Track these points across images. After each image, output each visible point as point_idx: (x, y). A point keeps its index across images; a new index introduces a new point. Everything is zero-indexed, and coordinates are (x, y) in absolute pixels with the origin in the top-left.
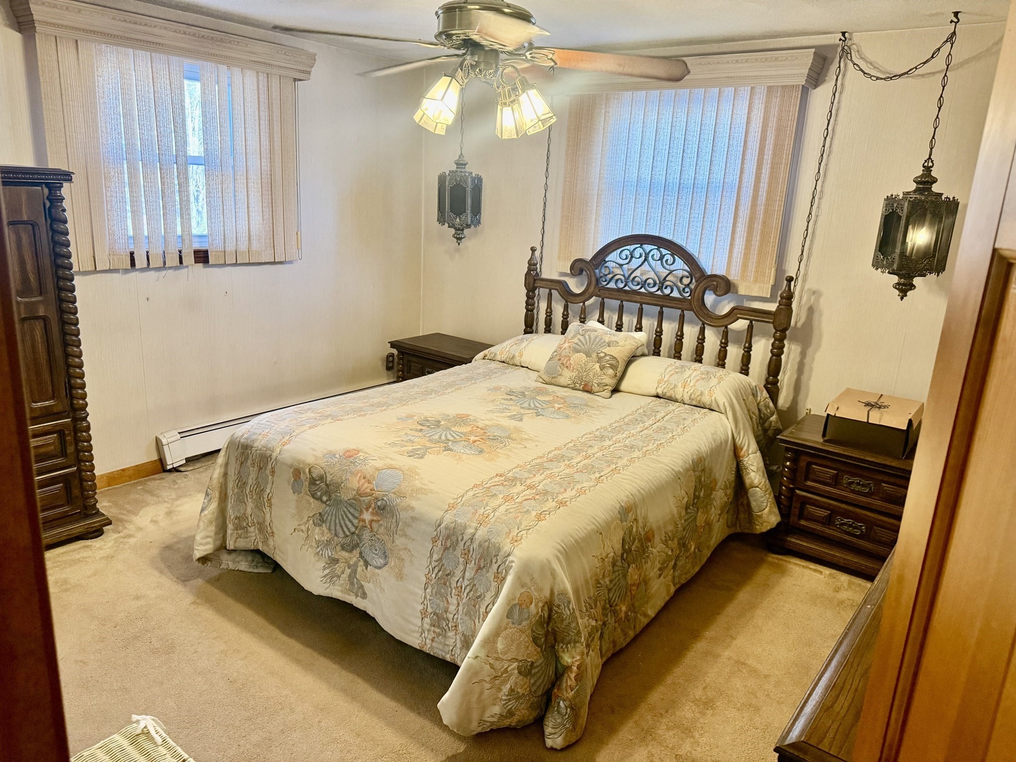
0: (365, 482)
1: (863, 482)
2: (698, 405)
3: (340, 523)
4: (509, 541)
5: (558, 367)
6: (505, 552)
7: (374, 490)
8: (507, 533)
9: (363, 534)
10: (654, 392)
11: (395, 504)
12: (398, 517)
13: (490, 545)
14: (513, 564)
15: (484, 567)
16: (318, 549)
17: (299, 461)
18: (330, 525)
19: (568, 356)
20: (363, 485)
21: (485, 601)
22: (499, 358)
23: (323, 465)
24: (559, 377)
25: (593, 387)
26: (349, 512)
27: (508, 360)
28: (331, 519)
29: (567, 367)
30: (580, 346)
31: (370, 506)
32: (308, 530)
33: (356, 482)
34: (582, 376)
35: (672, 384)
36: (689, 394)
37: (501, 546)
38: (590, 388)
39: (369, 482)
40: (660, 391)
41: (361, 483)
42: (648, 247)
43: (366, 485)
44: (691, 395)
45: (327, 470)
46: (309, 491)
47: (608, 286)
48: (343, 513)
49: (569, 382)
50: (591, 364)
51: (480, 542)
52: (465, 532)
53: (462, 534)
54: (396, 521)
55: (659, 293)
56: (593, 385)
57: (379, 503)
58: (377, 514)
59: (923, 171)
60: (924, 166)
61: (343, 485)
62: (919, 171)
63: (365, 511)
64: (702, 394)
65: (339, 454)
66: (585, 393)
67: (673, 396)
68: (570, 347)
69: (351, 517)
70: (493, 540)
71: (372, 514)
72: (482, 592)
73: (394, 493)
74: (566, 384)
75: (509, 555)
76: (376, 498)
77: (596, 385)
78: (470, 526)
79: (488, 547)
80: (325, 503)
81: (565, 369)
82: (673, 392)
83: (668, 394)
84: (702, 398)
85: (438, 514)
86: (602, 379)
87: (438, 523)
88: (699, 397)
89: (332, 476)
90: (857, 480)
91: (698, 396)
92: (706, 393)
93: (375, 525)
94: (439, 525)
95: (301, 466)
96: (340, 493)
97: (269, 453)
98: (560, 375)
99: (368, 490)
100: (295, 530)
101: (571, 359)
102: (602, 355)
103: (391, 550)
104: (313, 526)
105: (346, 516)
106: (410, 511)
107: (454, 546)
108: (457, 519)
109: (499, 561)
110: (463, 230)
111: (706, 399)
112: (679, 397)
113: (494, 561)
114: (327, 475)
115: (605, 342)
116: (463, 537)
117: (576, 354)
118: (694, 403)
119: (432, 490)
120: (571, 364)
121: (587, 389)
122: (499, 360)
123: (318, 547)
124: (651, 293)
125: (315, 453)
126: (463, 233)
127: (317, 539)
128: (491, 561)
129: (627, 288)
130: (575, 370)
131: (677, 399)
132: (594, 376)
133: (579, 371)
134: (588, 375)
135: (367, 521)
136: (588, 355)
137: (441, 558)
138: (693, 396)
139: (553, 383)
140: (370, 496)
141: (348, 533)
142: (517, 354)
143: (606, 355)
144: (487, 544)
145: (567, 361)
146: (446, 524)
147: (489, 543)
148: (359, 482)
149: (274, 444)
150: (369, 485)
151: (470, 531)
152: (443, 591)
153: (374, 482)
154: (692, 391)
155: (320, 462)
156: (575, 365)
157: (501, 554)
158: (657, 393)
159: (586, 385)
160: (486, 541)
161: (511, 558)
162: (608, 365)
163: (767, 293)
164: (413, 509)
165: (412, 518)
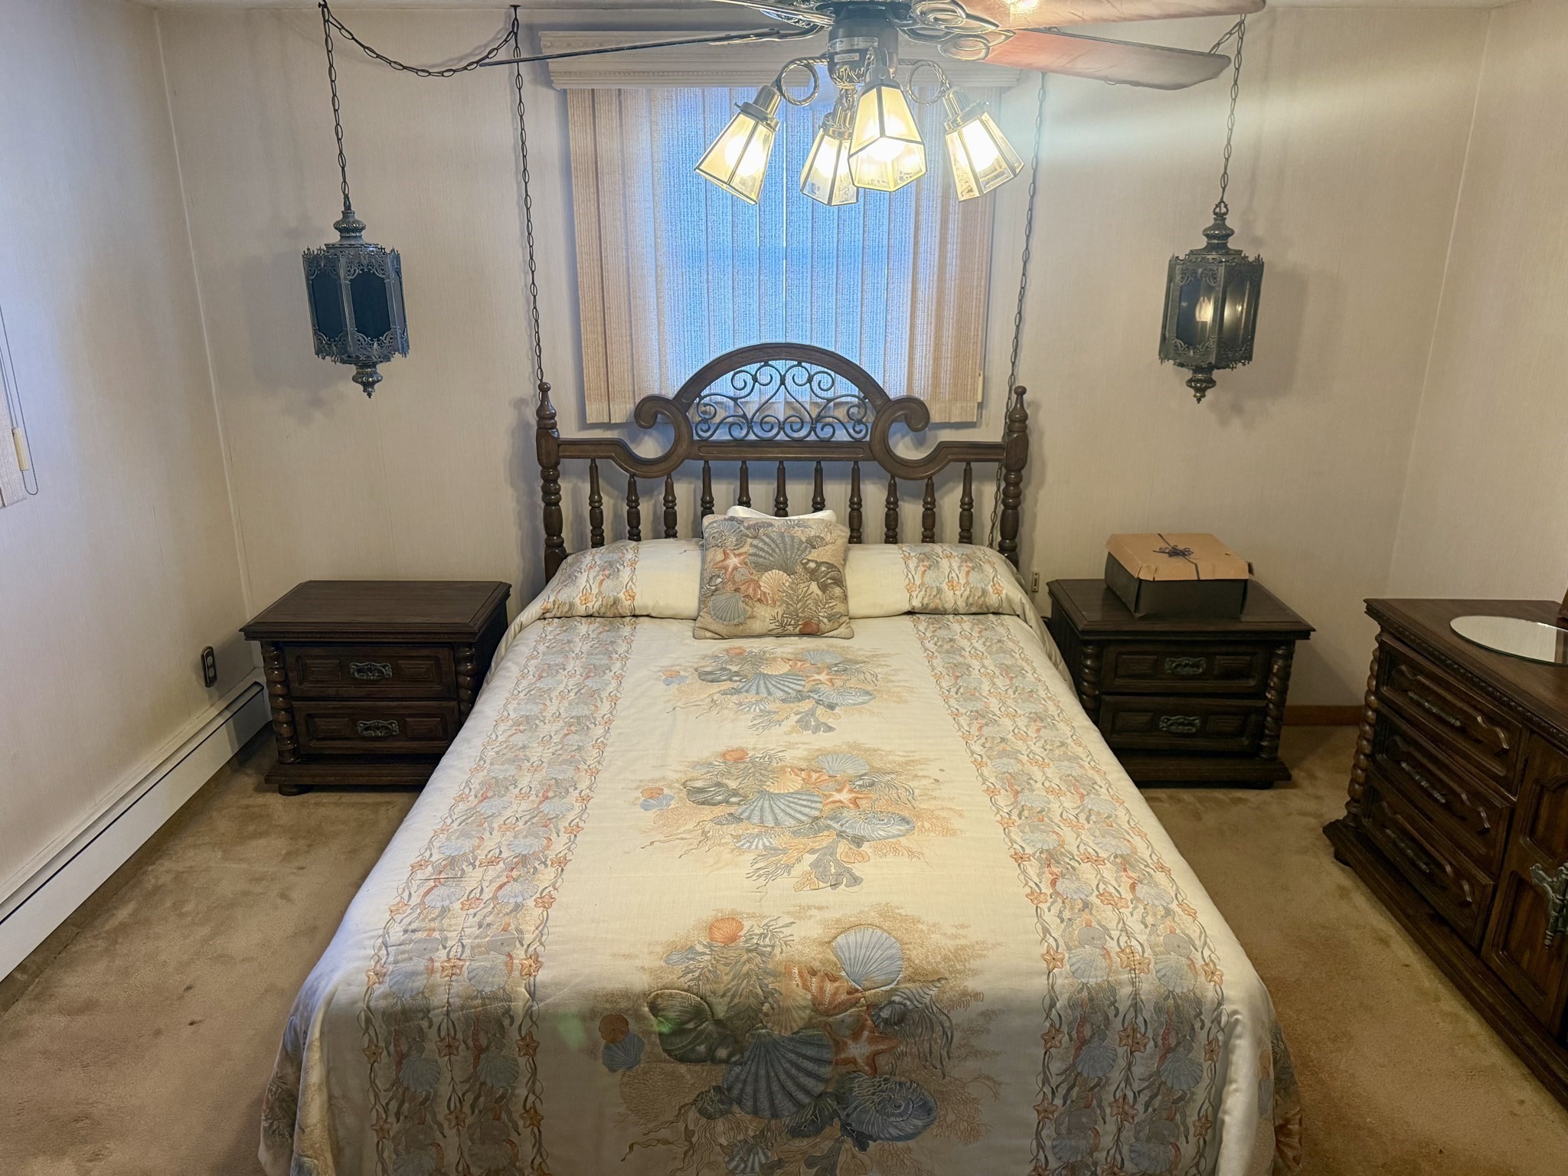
0: (822, 981)
1: (1192, 661)
2: (980, 611)
3: (783, 1087)
4: (1203, 978)
5: (741, 605)
6: (1213, 1002)
7: (857, 991)
8: (1189, 965)
9: (851, 1089)
10: (907, 607)
11: (927, 1000)
12: (947, 1024)
13: (1180, 1002)
14: (1238, 1017)
15: (1178, 1044)
16: (734, 1163)
17: (611, 997)
18: (755, 1101)
19: (752, 580)
20: (822, 989)
21: (1194, 1101)
22: (581, 609)
23: (685, 981)
24: (749, 621)
25: (822, 626)
26: (805, 1057)
27: (603, 610)
28: (756, 1091)
29: (759, 600)
30: (765, 558)
31: (863, 1028)
32: (689, 1134)
33: (801, 991)
34: (796, 610)
35: (932, 588)
36: (965, 597)
37: (1199, 994)
38: (815, 627)
39: (834, 979)
40: (916, 603)
41: (814, 987)
42: (781, 365)
43: (829, 987)
44: (968, 598)
45: (705, 988)
46: (666, 1051)
47: (714, 438)
48: (787, 1065)
49: (773, 626)
50: (802, 585)
51: (1156, 1003)
52: (1117, 997)
53: (1113, 1003)
54: (945, 1033)
55: (812, 437)
56: (820, 621)
57: (885, 1014)
58: (885, 1036)
59: (1215, 219)
60: (1215, 213)
61: (766, 1007)
62: (1210, 221)
63: (850, 1042)
64: (984, 592)
65: (700, 943)
66: (805, 639)
67: (940, 606)
68: (746, 564)
69: (810, 1066)
70: (1178, 990)
71: (872, 1040)
72: (1185, 1087)
73: (911, 980)
74: (764, 631)
75: (1220, 1004)
76: (871, 1006)
77: (825, 620)
78: (1120, 984)
79: (1177, 1007)
80: (726, 1061)
81: (758, 604)
82: (938, 601)
83: (932, 606)
84: (987, 599)
85: (1040, 984)
86: (832, 608)
87: (1047, 1000)
88: (982, 599)
89: (727, 999)
90: (1185, 660)
91: (979, 598)
92: (991, 590)
93: (883, 1062)
94: (1053, 1005)
95: (623, 1004)
96: (765, 1027)
97: (497, 1006)
98: (750, 618)
99: (843, 997)
100: (631, 1147)
101: (761, 584)
102: (812, 565)
103: (942, 1093)
104: (704, 1121)
105: (799, 1068)
106: (973, 1003)
107: (1100, 1033)
108: (1084, 980)
109: (1206, 1021)
110: (374, 365)
111: (993, 600)
112: (949, 606)
113: (1197, 1025)
114: (712, 999)
115: (801, 542)
116: (1117, 1009)
117: (766, 574)
118: (973, 610)
119: (983, 942)
120: (765, 593)
121: (809, 630)
122: (583, 613)
123: (732, 1159)
124: (800, 440)
125: (638, 963)
126: (376, 373)
127: (725, 1143)
128: (1193, 1028)
129: (752, 437)
130: (778, 603)
131: (945, 610)
132: (817, 605)
133: (788, 604)
134: (805, 606)
135: (860, 1061)
136: (789, 571)
137: (1074, 1064)
138: (971, 600)
139: (739, 634)
140: (854, 1005)
141: (806, 1100)
142: (621, 595)
143: (819, 564)
144: (1171, 1001)
145: (754, 590)
146: (1069, 999)
147: (1174, 998)
148: (806, 987)
149: (500, 980)
150: (836, 984)
151: (1126, 991)
152: (1084, 1120)
153: (843, 974)
154: (968, 592)
155: (670, 978)
156: (774, 594)
157: (1207, 1007)
158: (913, 608)
159: (806, 624)
160: (1167, 998)
161: (1227, 1008)
162: (829, 581)
163: (973, 415)
164: (976, 996)
165: (983, 1014)
